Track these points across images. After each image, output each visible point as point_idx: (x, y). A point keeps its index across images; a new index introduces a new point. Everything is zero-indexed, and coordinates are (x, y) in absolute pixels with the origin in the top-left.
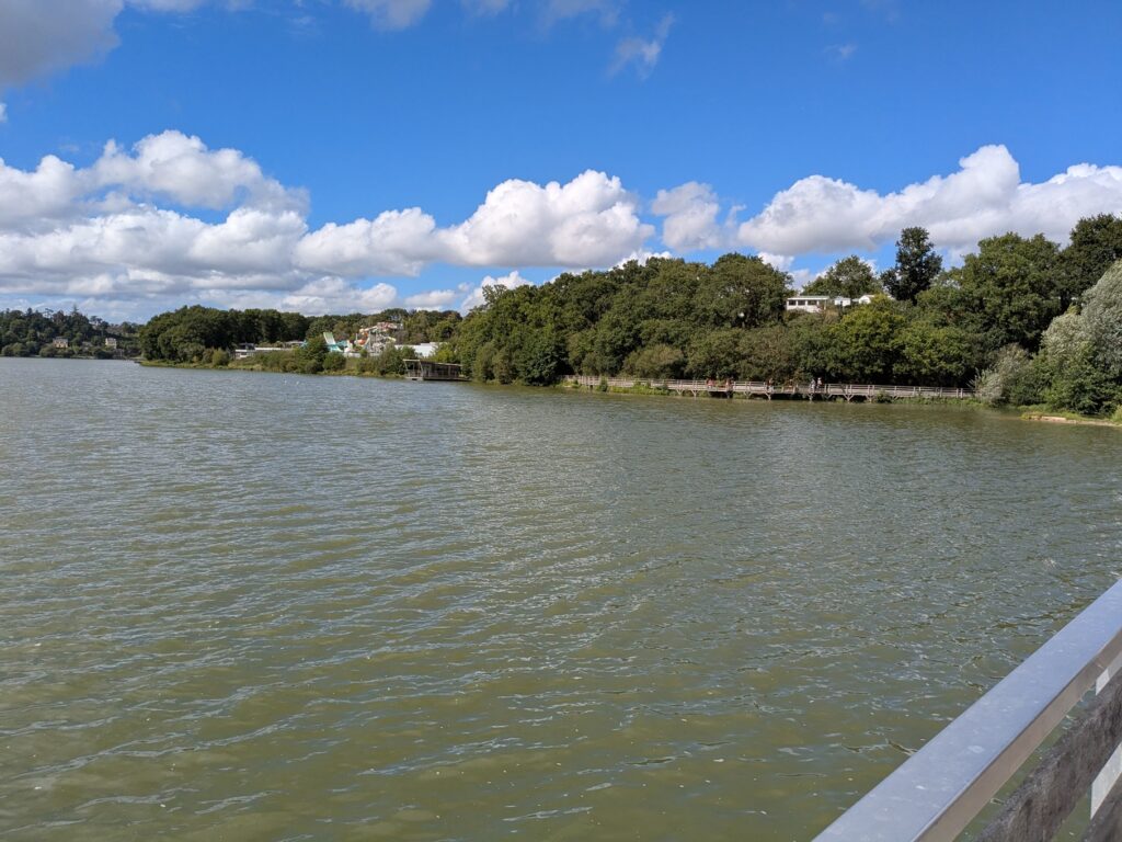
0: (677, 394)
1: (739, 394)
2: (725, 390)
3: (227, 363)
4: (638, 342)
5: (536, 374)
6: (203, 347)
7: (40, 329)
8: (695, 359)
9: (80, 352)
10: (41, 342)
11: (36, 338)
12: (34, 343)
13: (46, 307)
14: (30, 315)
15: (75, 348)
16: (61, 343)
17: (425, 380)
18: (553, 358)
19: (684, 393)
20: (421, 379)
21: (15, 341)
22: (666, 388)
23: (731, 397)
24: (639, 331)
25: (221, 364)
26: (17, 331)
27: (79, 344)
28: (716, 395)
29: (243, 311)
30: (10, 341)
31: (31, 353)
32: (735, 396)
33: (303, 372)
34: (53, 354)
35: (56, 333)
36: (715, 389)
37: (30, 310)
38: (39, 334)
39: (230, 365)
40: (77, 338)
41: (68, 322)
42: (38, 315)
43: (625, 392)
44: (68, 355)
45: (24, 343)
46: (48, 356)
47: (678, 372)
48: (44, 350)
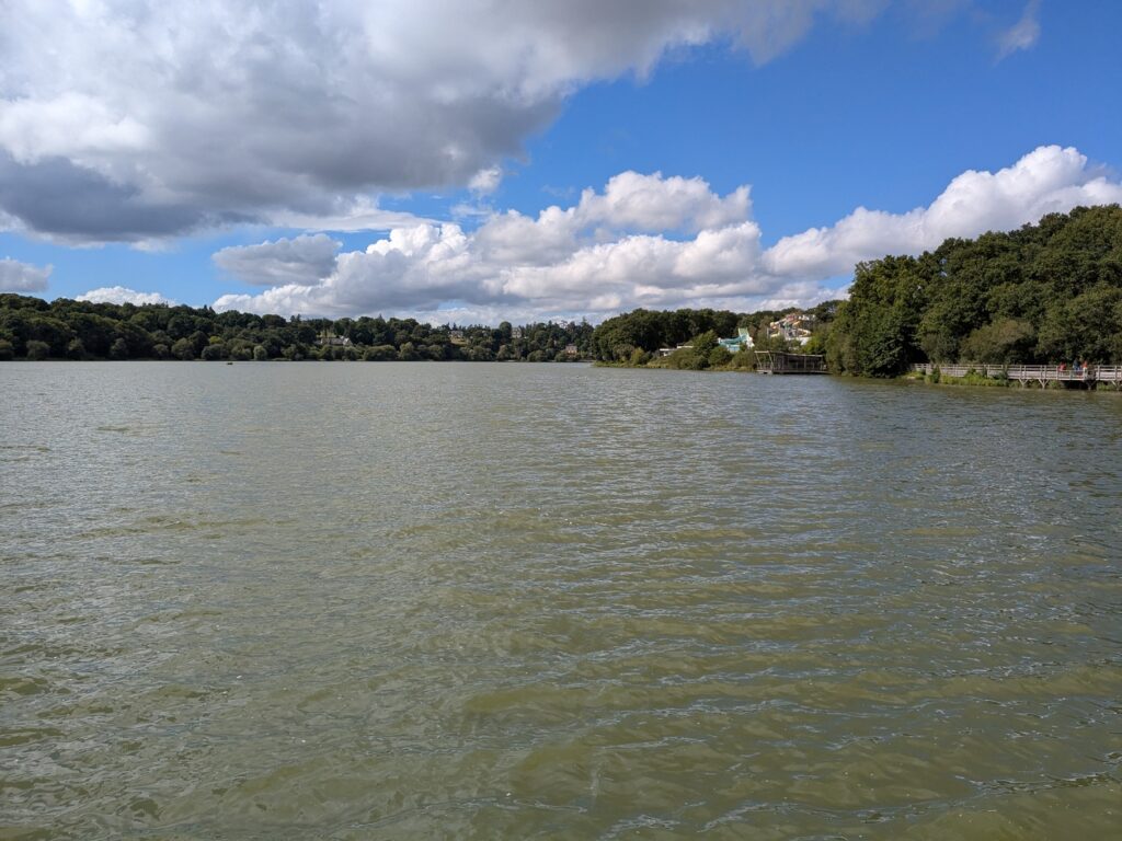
0: (1019, 385)
1: (1106, 383)
2: (1083, 377)
3: (646, 362)
4: (984, 317)
5: (879, 363)
6: (632, 347)
7: (557, 339)
8: (1048, 334)
9: (586, 357)
10: (557, 349)
11: (553, 346)
12: (551, 350)
13: (562, 320)
14: (551, 327)
15: (582, 353)
16: (572, 350)
17: (775, 373)
18: (897, 343)
19: (1029, 384)
20: (770, 372)
21: (538, 348)
22: (1005, 377)
23: (1094, 387)
24: (985, 300)
25: (640, 363)
26: (540, 340)
27: (586, 350)
28: (1072, 385)
29: (675, 311)
30: (534, 349)
31: (549, 358)
32: (1098, 387)
33: (691, 369)
34: (565, 359)
35: (569, 341)
36: (1068, 377)
37: (550, 322)
38: (555, 342)
39: (649, 364)
40: (584, 345)
41: (578, 332)
42: (557, 325)
43: (954, 383)
44: (576, 360)
45: (544, 350)
46: (562, 361)
47: (1025, 353)
48: (558, 356)
